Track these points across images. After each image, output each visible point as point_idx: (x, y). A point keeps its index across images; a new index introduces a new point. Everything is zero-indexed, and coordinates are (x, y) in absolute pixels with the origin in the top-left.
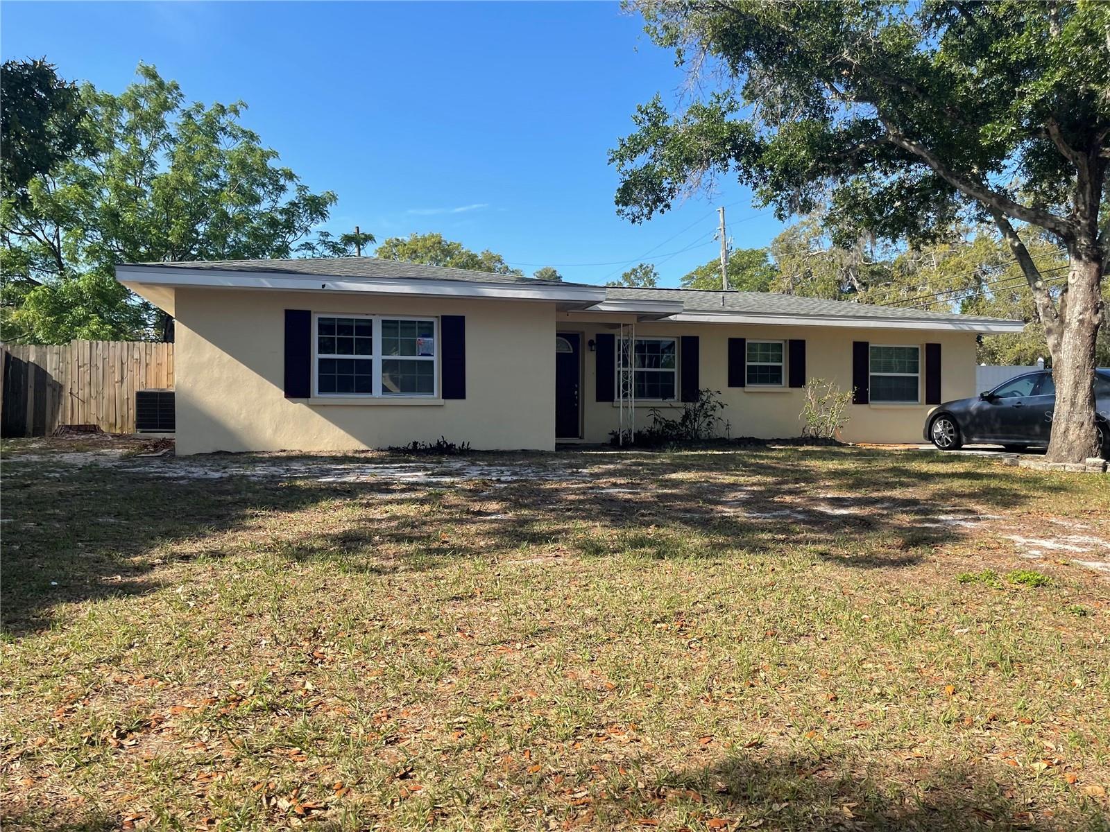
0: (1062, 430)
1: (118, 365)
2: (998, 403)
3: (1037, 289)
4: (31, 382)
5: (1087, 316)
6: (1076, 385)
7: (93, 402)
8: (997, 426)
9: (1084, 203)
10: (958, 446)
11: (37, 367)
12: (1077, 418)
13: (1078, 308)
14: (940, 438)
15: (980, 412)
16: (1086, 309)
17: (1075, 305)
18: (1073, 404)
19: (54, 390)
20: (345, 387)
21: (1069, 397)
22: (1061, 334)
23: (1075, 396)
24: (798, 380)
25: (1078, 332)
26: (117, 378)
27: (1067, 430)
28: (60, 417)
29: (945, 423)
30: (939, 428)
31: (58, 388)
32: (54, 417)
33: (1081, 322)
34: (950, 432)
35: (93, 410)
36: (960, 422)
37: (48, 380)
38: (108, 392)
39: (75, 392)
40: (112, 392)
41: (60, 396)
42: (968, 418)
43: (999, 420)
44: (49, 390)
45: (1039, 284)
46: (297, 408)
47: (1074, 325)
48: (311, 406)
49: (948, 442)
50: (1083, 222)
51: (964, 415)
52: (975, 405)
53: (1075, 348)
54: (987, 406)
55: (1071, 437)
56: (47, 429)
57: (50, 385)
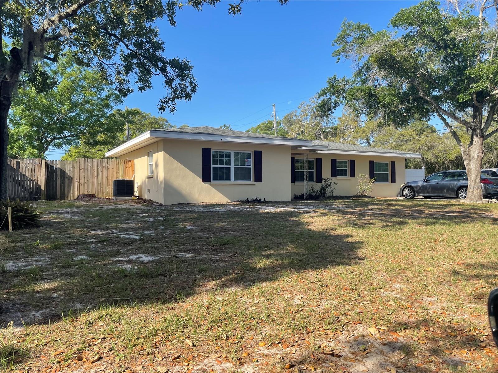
0: (472, 190)
1: (96, 169)
2: (429, 182)
3: (461, 145)
4: (59, 176)
5: (480, 154)
6: (476, 176)
7: (86, 185)
8: (430, 190)
9: (479, 119)
10: (413, 198)
11: (61, 170)
12: (476, 186)
13: (477, 152)
14: (407, 195)
15: (423, 186)
16: (479, 152)
17: (476, 151)
18: (475, 182)
19: (69, 180)
20: (221, 178)
21: (474, 179)
22: (470, 160)
23: (476, 180)
24: (353, 175)
25: (477, 159)
26: (96, 174)
27: (473, 190)
28: (71, 191)
29: (409, 190)
30: (406, 191)
31: (71, 179)
32: (69, 190)
33: (478, 156)
34: (411, 192)
35: (86, 188)
36: (415, 189)
37: (66, 176)
38: (92, 180)
39: (78, 180)
40: (94, 180)
41: (71, 182)
42: (418, 188)
43: (430, 188)
44: (66, 180)
45: (462, 144)
46: (206, 186)
47: (476, 157)
48: (211, 185)
49: (410, 196)
50: (479, 125)
51: (416, 187)
52: (420, 184)
53: (476, 164)
54: (425, 184)
55: (475, 192)
56: (66, 197)
57: (67, 178)
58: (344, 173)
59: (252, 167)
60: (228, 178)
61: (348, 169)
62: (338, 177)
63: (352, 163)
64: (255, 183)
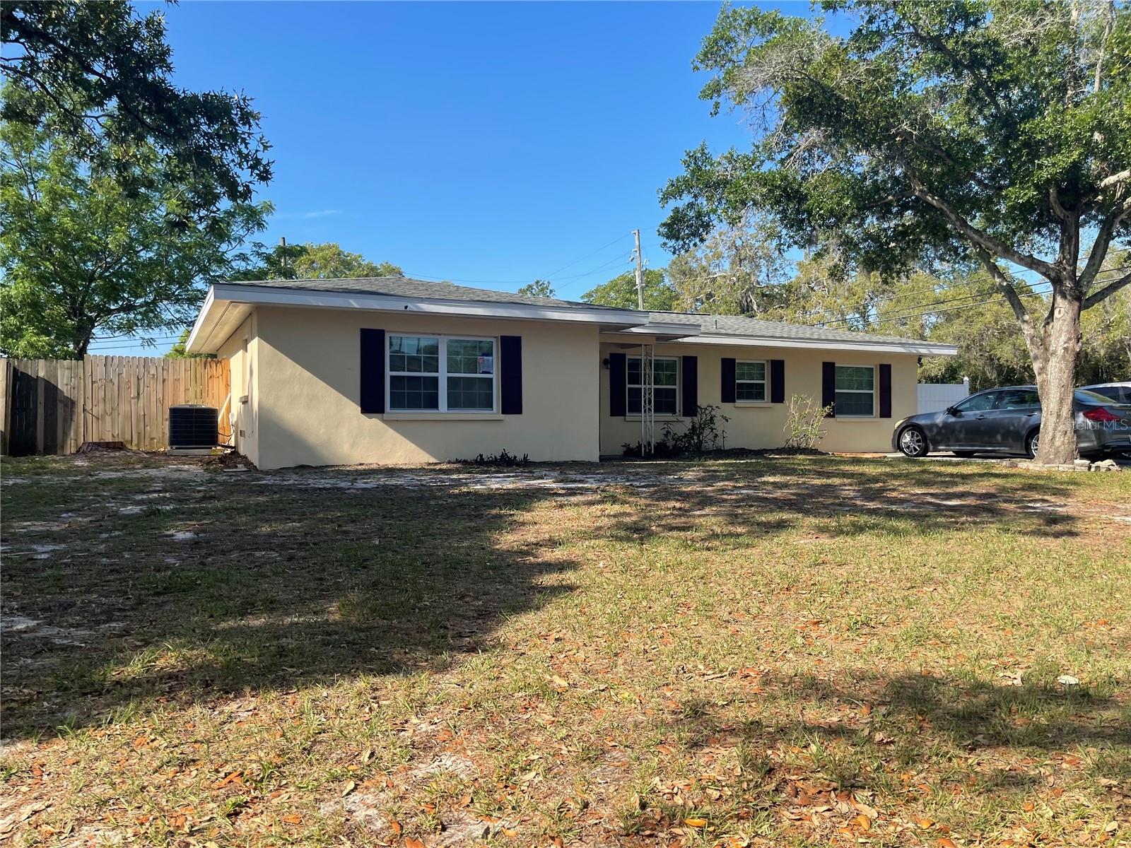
0: (1050, 438)
1: (134, 380)
2: (961, 416)
3: (1024, 322)
4: (41, 398)
5: (1071, 344)
6: (1061, 401)
7: (108, 419)
8: (962, 436)
9: (1070, 253)
10: (924, 455)
11: (47, 383)
12: (1061, 427)
13: (1063, 338)
14: (908, 447)
15: (946, 425)
16: (1070, 339)
17: (1060, 336)
18: (1059, 416)
19: (66, 406)
20: (414, 403)
21: (1056, 409)
22: (1047, 360)
23: (1060, 410)
24: (778, 397)
25: (1064, 357)
26: (134, 394)
27: (1054, 437)
28: (72, 434)
29: (913, 434)
30: (907, 438)
31: (70, 404)
32: (66, 434)
33: (1066, 349)
34: (918, 441)
35: (108, 426)
36: (928, 433)
37: (59, 397)
38: (124, 408)
39: (88, 407)
40: (128, 408)
41: (72, 412)
42: (935, 430)
43: (963, 431)
44: (60, 406)
45: (1027, 317)
46: (373, 422)
47: (1060, 352)
48: (384, 421)
49: (916, 450)
50: (1068, 268)
51: (931, 427)
52: (939, 420)
53: (1061, 370)
54: (952, 419)
55: (1057, 443)
56: (59, 446)
57: (61, 401)
58: (754, 392)
59: (496, 376)
60: (434, 404)
61: (767, 382)
62: (739, 403)
63: (778, 368)
64: (502, 416)
